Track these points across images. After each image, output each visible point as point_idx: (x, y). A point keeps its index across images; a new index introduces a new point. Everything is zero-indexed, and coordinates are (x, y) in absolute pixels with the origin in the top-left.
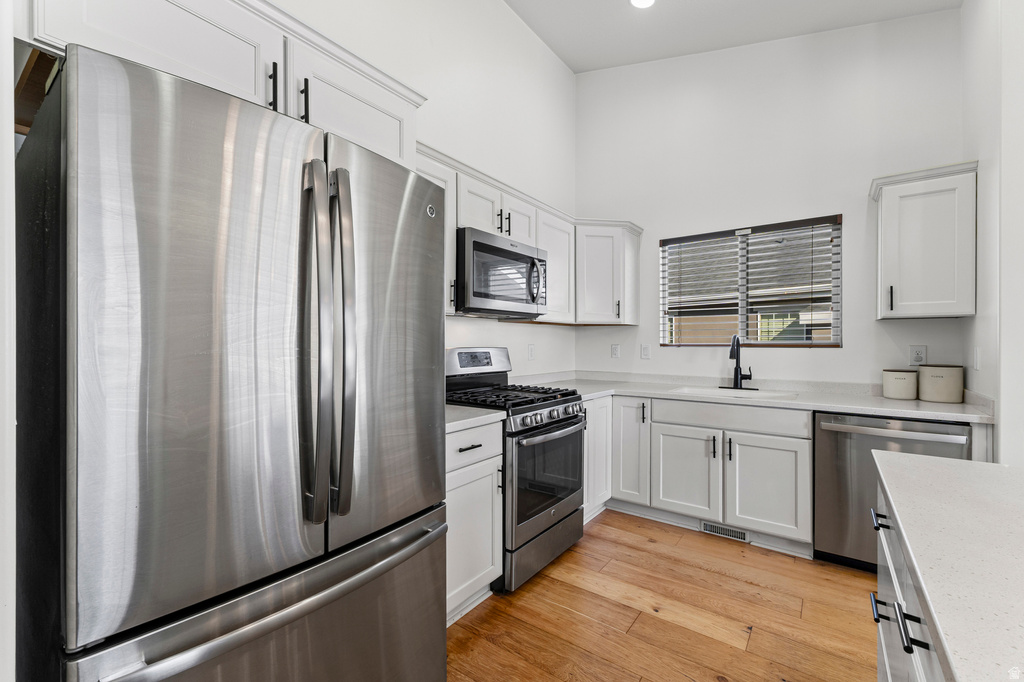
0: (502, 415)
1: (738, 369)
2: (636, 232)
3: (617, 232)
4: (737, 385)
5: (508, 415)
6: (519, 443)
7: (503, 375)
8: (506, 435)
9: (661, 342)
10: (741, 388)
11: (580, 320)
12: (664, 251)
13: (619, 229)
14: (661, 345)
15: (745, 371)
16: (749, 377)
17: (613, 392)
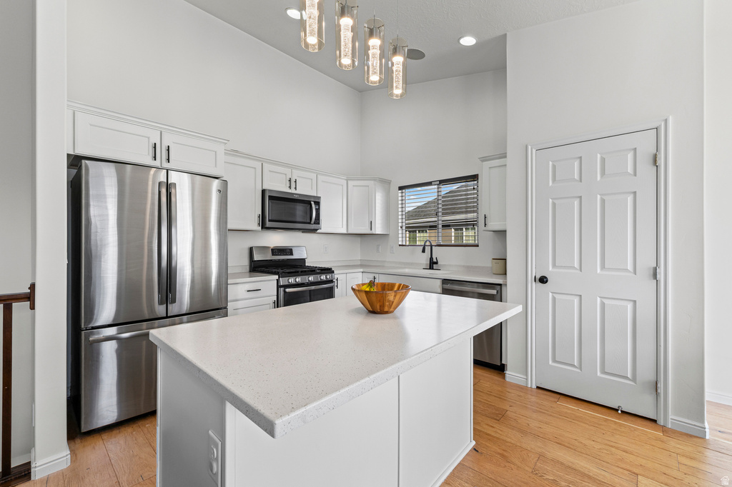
0: (277, 277)
1: (431, 258)
2: (386, 183)
3: (371, 183)
4: (431, 268)
5: (279, 277)
6: (285, 291)
7: (303, 260)
8: (279, 287)
9: (400, 243)
10: (433, 269)
11: (350, 232)
12: (402, 193)
13: (372, 182)
14: (400, 245)
15: (435, 260)
16: (436, 263)
17: (362, 270)
